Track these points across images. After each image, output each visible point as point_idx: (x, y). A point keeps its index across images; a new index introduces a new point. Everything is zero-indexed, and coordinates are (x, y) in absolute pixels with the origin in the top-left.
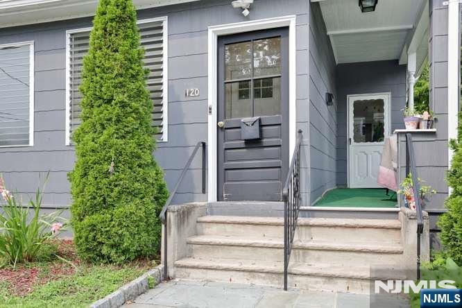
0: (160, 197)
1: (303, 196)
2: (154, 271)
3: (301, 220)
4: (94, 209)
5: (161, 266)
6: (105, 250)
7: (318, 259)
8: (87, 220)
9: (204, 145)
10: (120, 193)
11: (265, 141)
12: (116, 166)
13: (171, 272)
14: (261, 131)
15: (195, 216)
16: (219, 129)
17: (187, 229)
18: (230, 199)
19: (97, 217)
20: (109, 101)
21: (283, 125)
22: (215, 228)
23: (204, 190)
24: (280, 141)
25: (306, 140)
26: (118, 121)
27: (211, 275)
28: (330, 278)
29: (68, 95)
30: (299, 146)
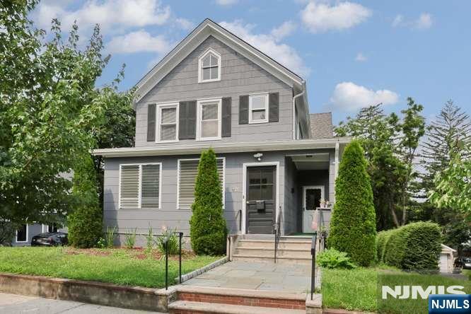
0: (226, 232)
1: (281, 232)
2: (225, 258)
3: (280, 241)
4: (203, 234)
5: (227, 257)
6: (206, 250)
7: (286, 254)
8: (199, 238)
9: (241, 211)
10: (213, 229)
11: (267, 210)
12: (212, 219)
13: (231, 259)
14: (265, 207)
15: (238, 239)
16: (247, 205)
17: (236, 243)
18: (251, 233)
19: (202, 238)
20: (208, 194)
21: (273, 205)
22: (246, 244)
23: (240, 229)
24: (272, 210)
25: (283, 211)
26: (212, 202)
27: (247, 259)
28: (291, 259)
29: (178, 187)
30: (281, 213)
